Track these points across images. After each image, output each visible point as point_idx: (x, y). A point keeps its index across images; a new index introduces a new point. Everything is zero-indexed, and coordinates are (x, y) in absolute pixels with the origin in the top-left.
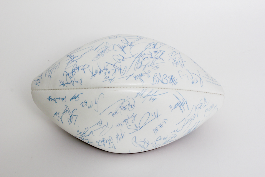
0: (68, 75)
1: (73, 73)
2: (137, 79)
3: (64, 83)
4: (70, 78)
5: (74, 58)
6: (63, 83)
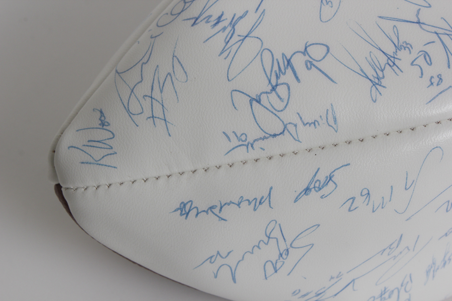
0: (259, 101)
1: (279, 89)
3: (250, 139)
4: (274, 112)
5: (233, 24)
6: (243, 138)
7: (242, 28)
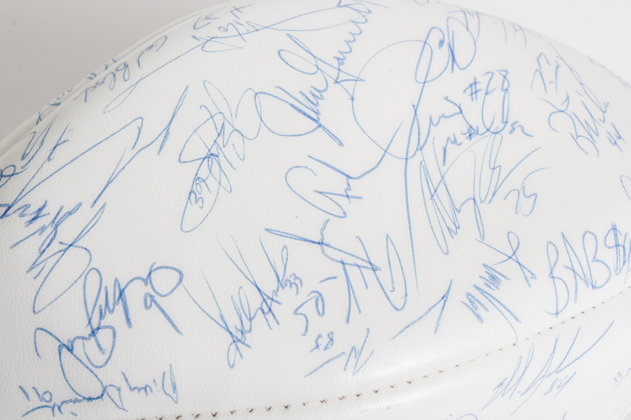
0: (70, 350)
1: (100, 334)
2: (480, 310)
3: (57, 400)
4: (91, 367)
5: (56, 224)
6: (47, 397)
7: (67, 232)
